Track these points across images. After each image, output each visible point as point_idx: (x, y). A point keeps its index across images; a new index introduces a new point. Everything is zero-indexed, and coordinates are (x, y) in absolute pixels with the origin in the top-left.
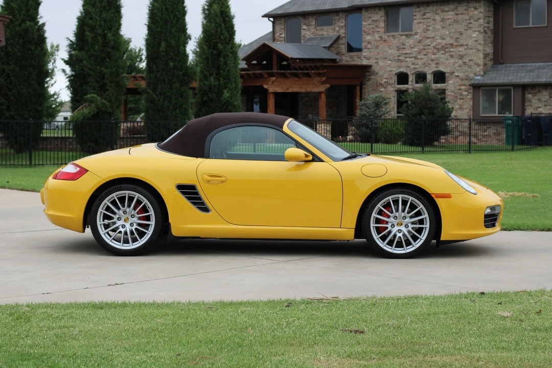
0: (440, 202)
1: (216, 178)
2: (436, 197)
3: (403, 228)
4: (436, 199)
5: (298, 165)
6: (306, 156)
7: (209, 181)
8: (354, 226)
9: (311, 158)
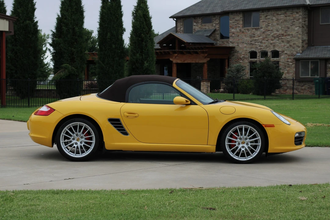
0: (268, 130)
1: (132, 115)
2: (265, 127)
3: (245, 145)
4: (265, 128)
5: (182, 107)
6: (187, 101)
7: (128, 117)
8: (215, 144)
9: (189, 102)
